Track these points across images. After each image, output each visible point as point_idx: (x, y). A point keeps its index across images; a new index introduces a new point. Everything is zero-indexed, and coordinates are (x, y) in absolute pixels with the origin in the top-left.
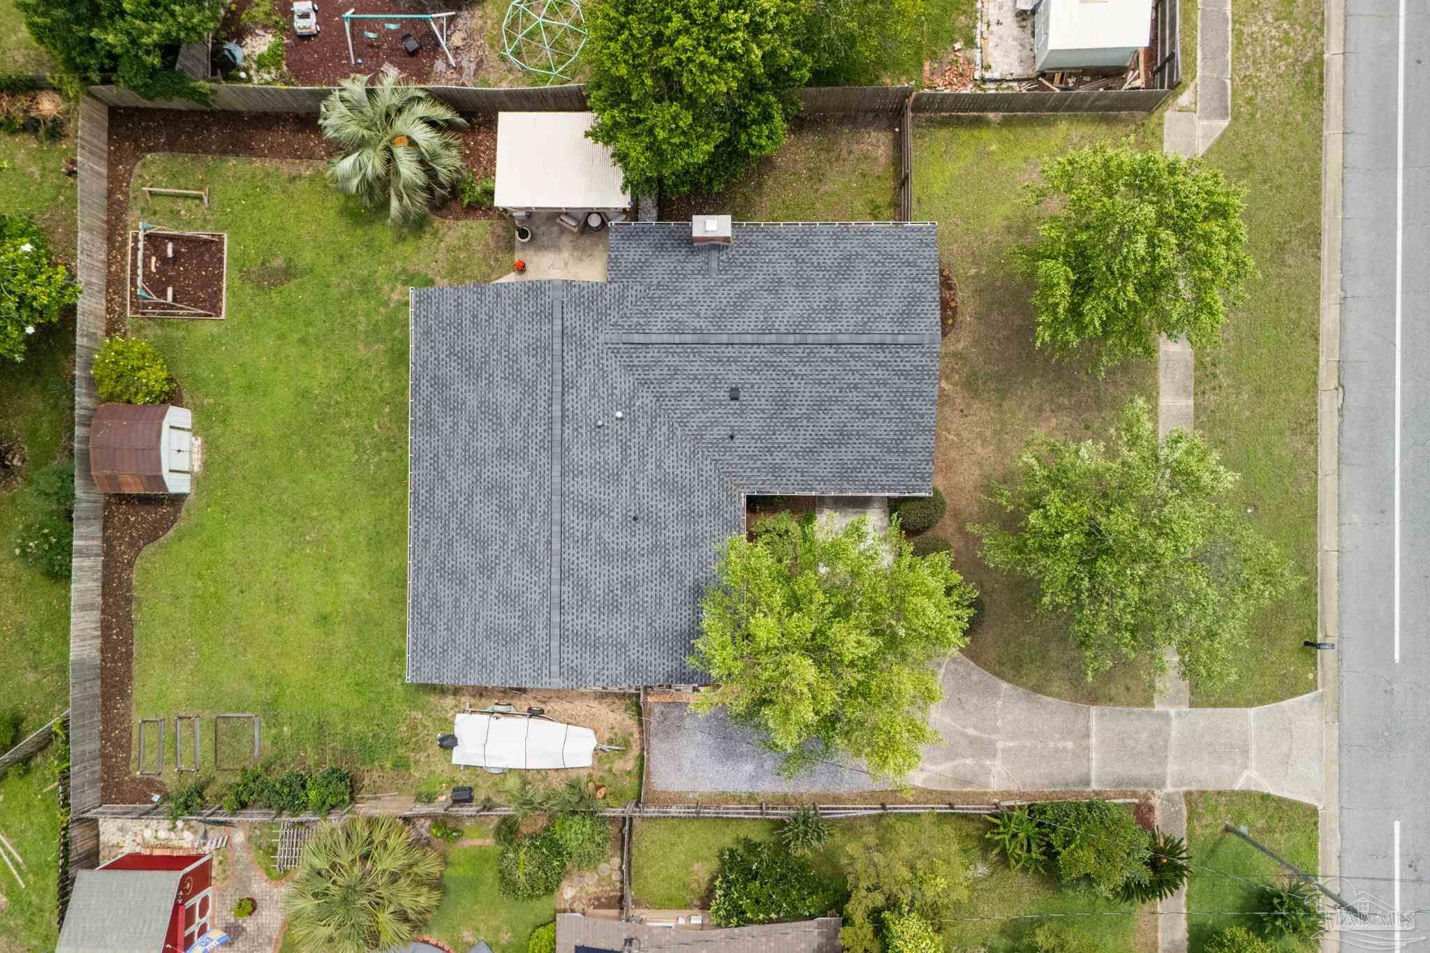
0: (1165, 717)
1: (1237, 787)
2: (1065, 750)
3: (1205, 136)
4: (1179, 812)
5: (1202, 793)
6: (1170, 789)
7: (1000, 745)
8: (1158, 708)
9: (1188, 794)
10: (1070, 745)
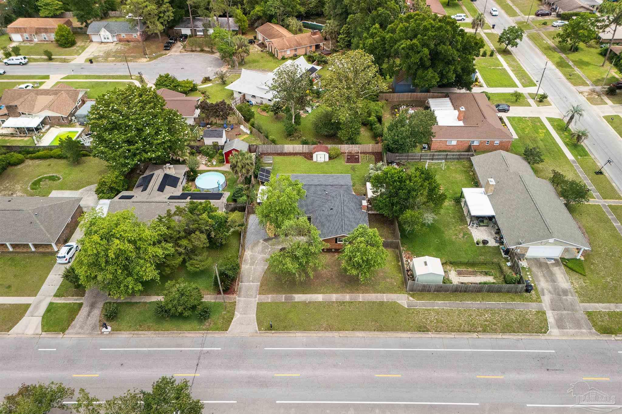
0: (256, 297)
1: (236, 312)
2: (250, 278)
3: (402, 303)
4: (231, 300)
5: (235, 305)
6: (237, 298)
7: (253, 267)
8: (258, 296)
9: (236, 302)
10: (251, 279)
